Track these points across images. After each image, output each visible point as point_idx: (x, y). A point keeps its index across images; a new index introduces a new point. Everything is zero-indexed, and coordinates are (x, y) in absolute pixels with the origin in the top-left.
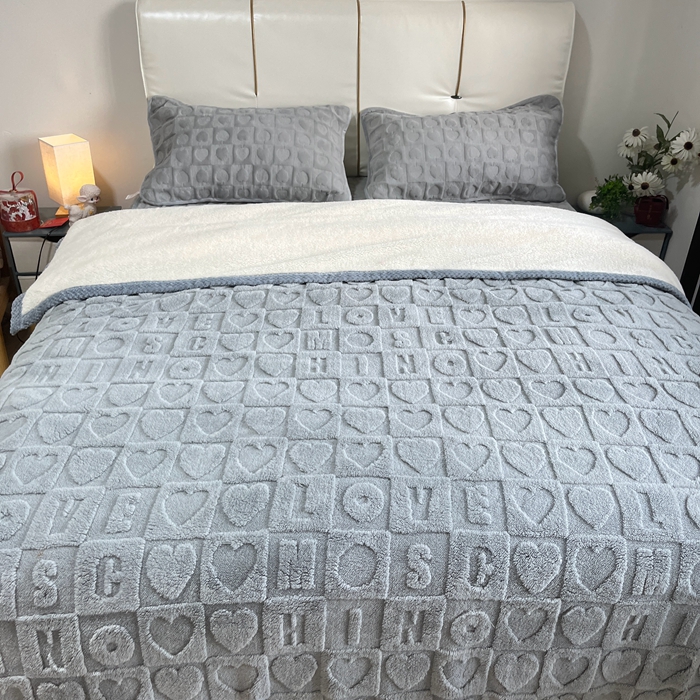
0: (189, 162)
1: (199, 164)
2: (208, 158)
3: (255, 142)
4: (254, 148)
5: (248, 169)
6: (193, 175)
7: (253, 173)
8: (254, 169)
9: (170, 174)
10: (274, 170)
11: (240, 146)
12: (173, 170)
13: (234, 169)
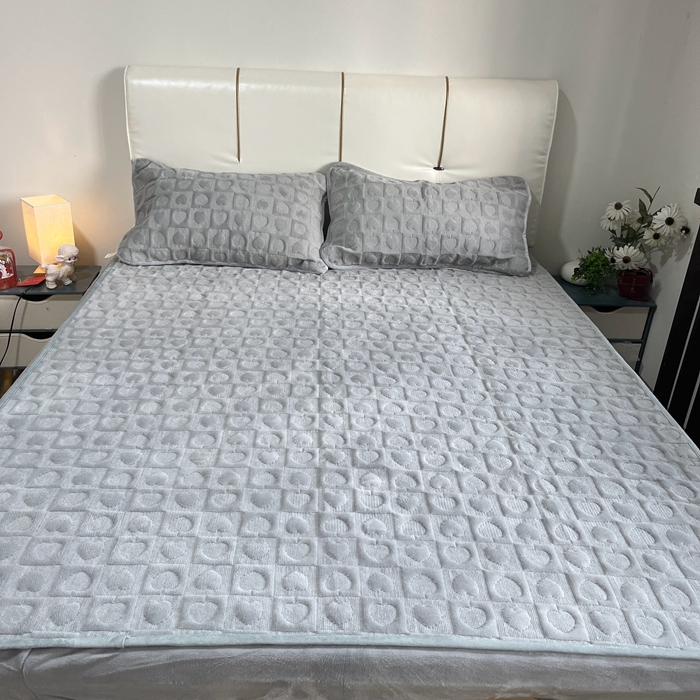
0: (166, 224)
1: (176, 226)
2: (186, 221)
3: (234, 207)
4: (233, 213)
5: (224, 234)
6: (170, 237)
7: (230, 238)
8: (231, 234)
9: (147, 235)
10: (250, 236)
11: (218, 211)
12: (150, 231)
13: (211, 233)
